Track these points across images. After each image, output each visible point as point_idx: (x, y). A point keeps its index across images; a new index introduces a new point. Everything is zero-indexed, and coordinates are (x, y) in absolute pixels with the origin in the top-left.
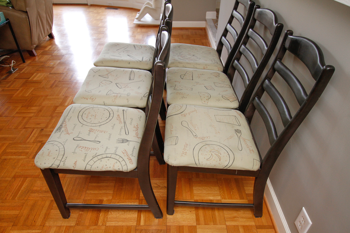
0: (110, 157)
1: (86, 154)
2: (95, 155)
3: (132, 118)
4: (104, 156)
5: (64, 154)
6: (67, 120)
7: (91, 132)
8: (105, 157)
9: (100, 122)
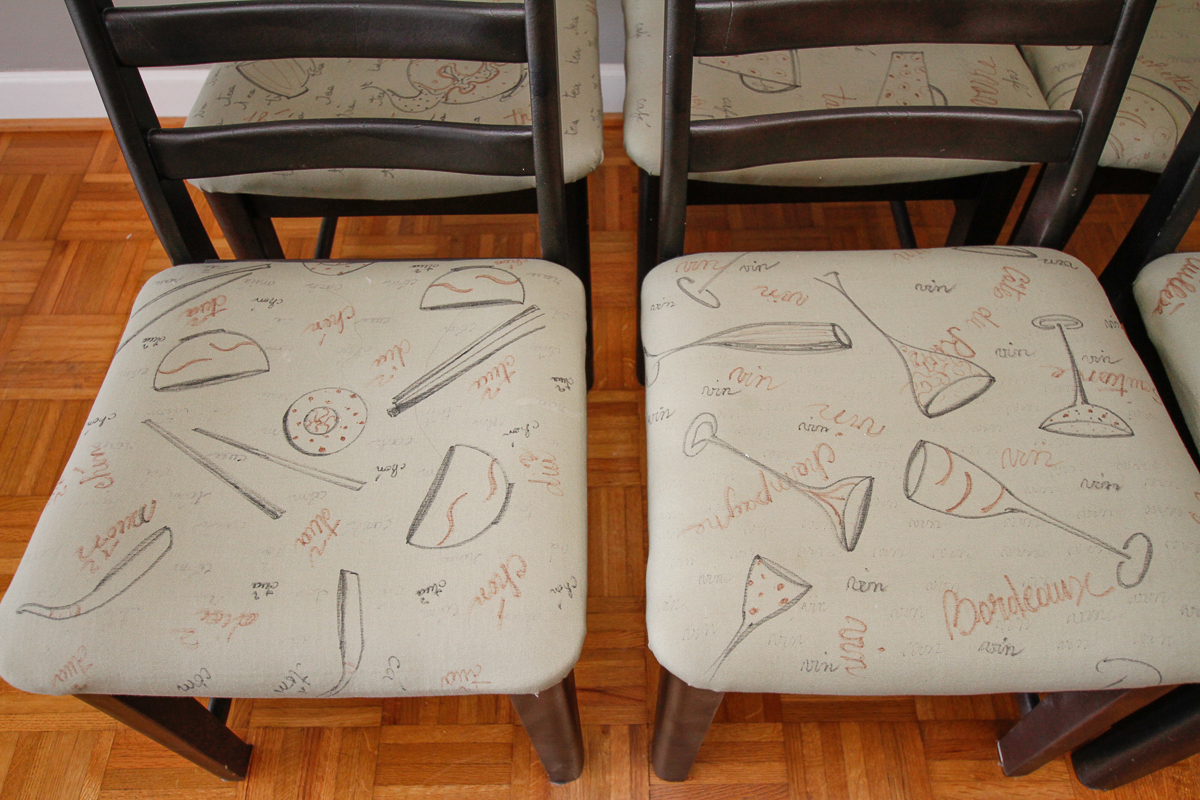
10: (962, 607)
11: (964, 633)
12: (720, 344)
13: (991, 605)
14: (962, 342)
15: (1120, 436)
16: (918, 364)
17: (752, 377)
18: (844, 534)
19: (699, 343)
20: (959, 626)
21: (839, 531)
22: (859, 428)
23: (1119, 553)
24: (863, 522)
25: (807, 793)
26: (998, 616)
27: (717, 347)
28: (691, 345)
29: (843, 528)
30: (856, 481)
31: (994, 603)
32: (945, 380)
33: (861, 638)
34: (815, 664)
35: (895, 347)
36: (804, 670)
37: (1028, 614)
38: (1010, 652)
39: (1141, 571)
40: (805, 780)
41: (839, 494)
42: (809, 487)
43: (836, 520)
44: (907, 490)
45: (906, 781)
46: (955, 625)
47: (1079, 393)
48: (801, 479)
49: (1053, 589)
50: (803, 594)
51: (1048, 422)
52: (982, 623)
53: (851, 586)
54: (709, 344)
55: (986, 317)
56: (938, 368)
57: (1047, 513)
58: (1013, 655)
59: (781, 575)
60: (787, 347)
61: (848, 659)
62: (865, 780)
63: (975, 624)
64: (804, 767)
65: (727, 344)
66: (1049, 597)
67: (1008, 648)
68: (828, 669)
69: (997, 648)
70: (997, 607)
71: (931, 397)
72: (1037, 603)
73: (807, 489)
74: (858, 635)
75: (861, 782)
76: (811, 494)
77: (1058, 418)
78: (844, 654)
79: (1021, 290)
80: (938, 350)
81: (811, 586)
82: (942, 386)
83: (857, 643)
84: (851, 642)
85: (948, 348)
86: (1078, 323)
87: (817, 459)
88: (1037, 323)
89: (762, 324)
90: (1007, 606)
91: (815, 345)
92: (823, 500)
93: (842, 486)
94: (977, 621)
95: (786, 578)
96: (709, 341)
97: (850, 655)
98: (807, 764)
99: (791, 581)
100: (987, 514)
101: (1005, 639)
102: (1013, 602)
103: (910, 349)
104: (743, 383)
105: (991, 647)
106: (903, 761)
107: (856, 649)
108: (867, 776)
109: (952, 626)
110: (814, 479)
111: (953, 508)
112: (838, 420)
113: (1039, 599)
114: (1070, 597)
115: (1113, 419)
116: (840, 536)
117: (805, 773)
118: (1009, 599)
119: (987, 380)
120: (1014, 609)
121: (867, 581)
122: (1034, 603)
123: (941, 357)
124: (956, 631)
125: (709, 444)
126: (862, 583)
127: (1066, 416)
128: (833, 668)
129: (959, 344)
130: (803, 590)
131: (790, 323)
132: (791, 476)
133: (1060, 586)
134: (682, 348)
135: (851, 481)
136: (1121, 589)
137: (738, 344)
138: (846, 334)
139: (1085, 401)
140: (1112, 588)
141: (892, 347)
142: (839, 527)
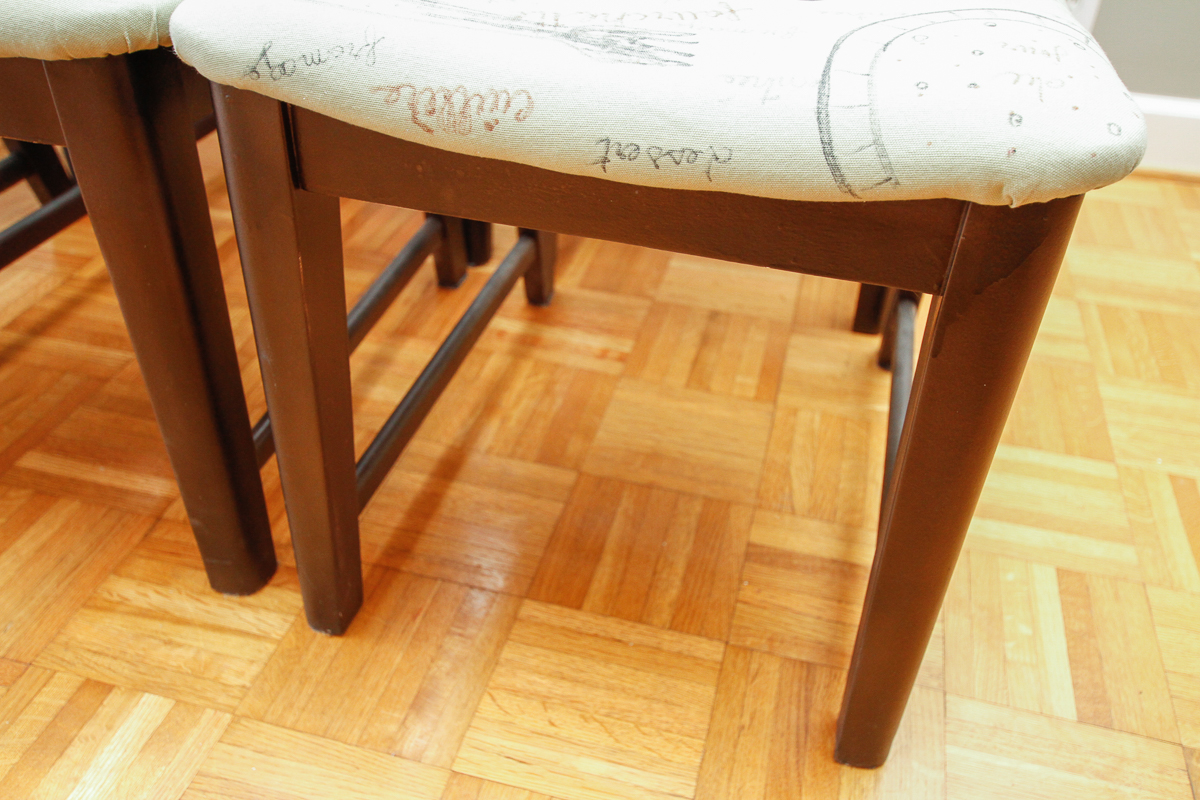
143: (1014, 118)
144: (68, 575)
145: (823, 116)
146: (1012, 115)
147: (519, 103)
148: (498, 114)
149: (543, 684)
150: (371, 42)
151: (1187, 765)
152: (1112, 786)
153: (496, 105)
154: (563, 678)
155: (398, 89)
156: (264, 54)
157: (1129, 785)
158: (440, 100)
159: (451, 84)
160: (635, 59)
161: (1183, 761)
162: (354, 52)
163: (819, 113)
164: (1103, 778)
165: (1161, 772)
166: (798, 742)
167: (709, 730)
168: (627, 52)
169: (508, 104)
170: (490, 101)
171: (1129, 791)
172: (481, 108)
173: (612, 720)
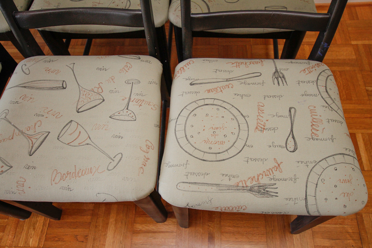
0: (326, 87)
1: (330, 121)
2: (327, 107)
3: (215, 71)
4: (325, 95)
5: (340, 154)
6: (233, 182)
7: (265, 128)
8: (328, 94)
9: (233, 117)
10: (58, 175)
11: (56, 183)
12: (22, 87)
13: (66, 175)
14: (101, 88)
15: (132, 120)
16: (83, 95)
17: (28, 98)
18: (31, 150)
19: (16, 86)
20: (55, 181)
21: (30, 150)
22: (54, 116)
23: (112, 159)
24: (39, 146)
25: (96, 225)
26: (68, 178)
27: (21, 88)
28: (14, 87)
29: (32, 148)
30: (44, 133)
31: (68, 174)
32: (89, 100)
33: (23, 184)
34: (9, 191)
35: (80, 89)
36: (6, 193)
37: (77, 178)
38: (69, 190)
39: (115, 165)
40: (97, 221)
41: (36, 137)
42: (28, 135)
43: (31, 145)
44: (59, 137)
45: (127, 223)
46: (54, 181)
47: (127, 106)
48: (27, 132)
49: (87, 170)
50: (9, 169)
51: (113, 115)
52: (62, 180)
53: (25, 167)
54: (19, 87)
55: (112, 79)
56: (89, 96)
57: (98, 145)
58: (70, 191)
59: (4, 163)
60: (45, 88)
61: (19, 190)
62: (115, 222)
63: (60, 181)
64: (97, 217)
65: (25, 87)
66: (85, 173)
67: (69, 189)
68: (13, 193)
69: (65, 188)
70: (68, 175)
71: (82, 106)
72: (81, 175)
73: (27, 135)
74: (23, 183)
75: (113, 223)
76: (27, 137)
77: (117, 114)
78: (18, 189)
79: (127, 70)
80: (93, 90)
81: (12, 167)
82: (87, 102)
83: (22, 185)
84: (20, 185)
85: (96, 90)
86: (139, 82)
87: (35, 126)
88: (126, 82)
89: (40, 80)
90: (71, 175)
91: (54, 88)
92: (30, 139)
93: (38, 135)
94: (61, 179)
95: (5, 164)
96: (20, 86)
97: (19, 189)
98: (98, 217)
99: (7, 165)
100: (79, 145)
101: (68, 186)
102: (74, 174)
103: (84, 89)
104: (23, 100)
105: (64, 188)
106: (128, 216)
107: (21, 187)
108: (115, 221)
109: (52, 181)
110: (31, 132)
111: (70, 143)
112: (49, 113)
113: (82, 173)
114: (91, 173)
115: (132, 114)
116: (30, 151)
117: (97, 219)
118: (73, 173)
119: (102, 100)
120: (73, 176)
121: (31, 166)
122: (80, 174)
123: (92, 92)
124: (53, 183)
125: (3, 120)
126: (29, 166)
127: (119, 113)
128: (15, 193)
129: (100, 89)
130: (9, 168)
131: (50, 80)
132: (24, 131)
133: (90, 169)
134: (11, 88)
135: (42, 133)
136: (107, 171)
137: (28, 87)
138: (66, 84)
139: (127, 109)
140: (105, 170)
141: (78, 89)
142: (31, 148)
143: (345, 206)
144: (125, 225)
145: (307, 206)
146: (344, 205)
147: (244, 207)
148: (239, 209)
149: (231, 229)
150: (210, 200)
151: (356, 217)
152: (343, 226)
153: (239, 208)
154: (235, 227)
155: (218, 208)
156: (187, 205)
157: (346, 225)
158: (227, 208)
159: (229, 206)
160: (266, 196)
161: (355, 216)
162: (207, 202)
163: (306, 206)
164: (341, 225)
165: (351, 220)
166: (283, 231)
167: (266, 233)
168: (264, 194)
169: (241, 208)
170: (238, 208)
171: (346, 226)
172: (236, 209)
173: (247, 235)
